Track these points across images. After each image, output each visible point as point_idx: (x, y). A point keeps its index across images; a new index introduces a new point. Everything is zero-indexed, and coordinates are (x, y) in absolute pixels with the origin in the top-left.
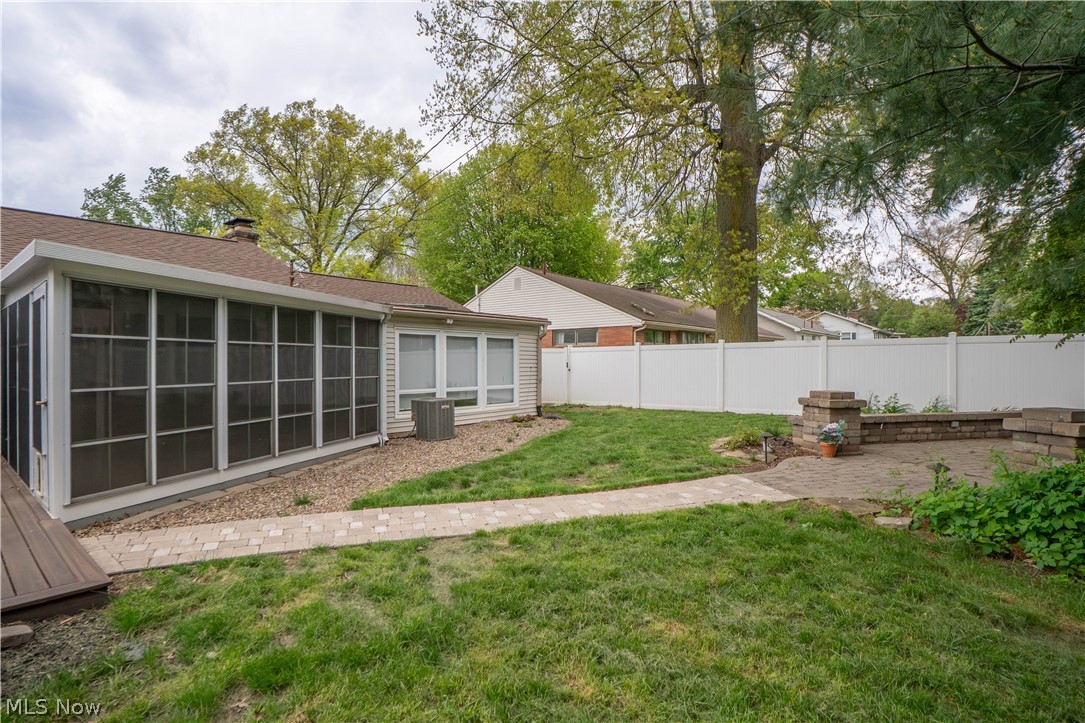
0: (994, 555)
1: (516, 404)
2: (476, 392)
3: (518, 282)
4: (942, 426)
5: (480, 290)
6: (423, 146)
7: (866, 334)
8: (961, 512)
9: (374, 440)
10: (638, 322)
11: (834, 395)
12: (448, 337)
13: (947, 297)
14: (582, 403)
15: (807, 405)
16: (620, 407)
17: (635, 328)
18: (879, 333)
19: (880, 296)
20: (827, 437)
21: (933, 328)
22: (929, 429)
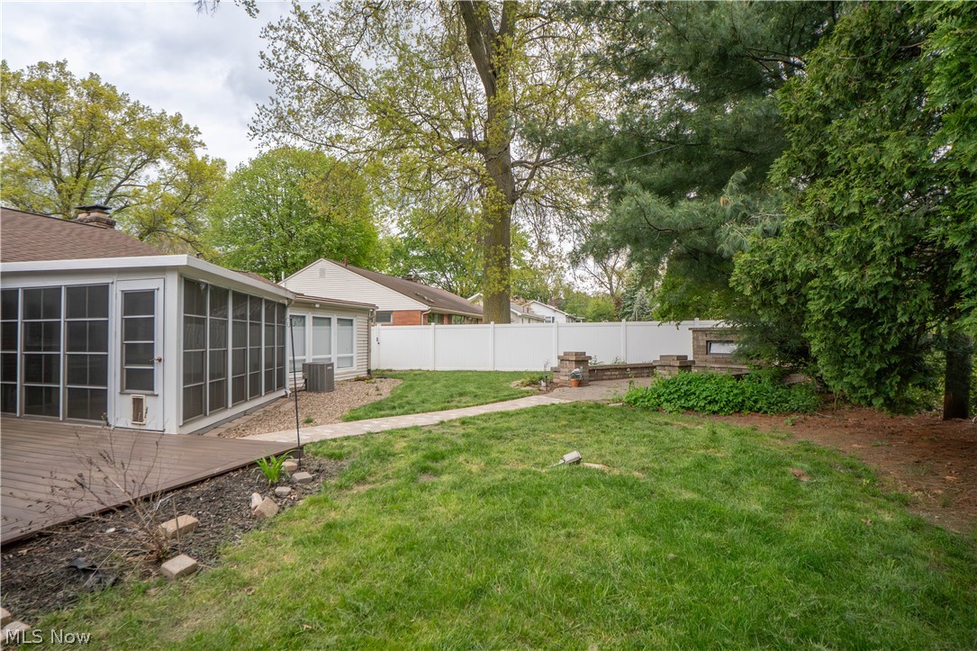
0: (653, 410)
1: (354, 368)
2: (330, 359)
3: (322, 272)
4: (621, 371)
5: (286, 277)
6: (200, 133)
7: (561, 318)
8: (642, 397)
9: (282, 393)
10: (425, 307)
11: (577, 354)
12: (314, 318)
13: (608, 292)
14: (389, 368)
15: (562, 360)
16: (420, 370)
17: (423, 312)
18: (570, 317)
19: (568, 291)
20: (575, 376)
21: (599, 316)
22: (617, 373)
